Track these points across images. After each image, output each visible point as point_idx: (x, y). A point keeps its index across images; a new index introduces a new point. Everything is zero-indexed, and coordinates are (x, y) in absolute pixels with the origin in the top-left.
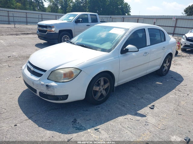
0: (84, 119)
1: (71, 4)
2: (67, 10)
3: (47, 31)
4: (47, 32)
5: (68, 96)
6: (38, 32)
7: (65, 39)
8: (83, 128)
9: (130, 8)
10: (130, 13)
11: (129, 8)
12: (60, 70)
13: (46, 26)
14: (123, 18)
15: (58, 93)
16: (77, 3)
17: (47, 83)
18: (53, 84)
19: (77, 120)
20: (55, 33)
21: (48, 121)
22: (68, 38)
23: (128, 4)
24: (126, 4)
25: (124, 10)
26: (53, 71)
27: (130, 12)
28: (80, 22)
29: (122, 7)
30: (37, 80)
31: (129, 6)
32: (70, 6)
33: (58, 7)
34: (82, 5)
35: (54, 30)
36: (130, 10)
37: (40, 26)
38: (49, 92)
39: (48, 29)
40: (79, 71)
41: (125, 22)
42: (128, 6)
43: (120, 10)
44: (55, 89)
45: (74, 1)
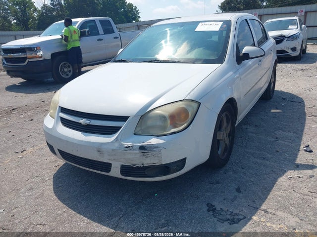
0: (224, 199)
1: (35, 14)
2: (30, 26)
3: (26, 58)
4: (27, 60)
5: (185, 161)
6: (5, 63)
7: (63, 69)
8: (241, 217)
9: (139, 12)
10: (140, 19)
11: (137, 11)
12: (157, 109)
13: (23, 50)
14: (137, 25)
15: (167, 158)
16: (46, 11)
17: (140, 142)
18: (154, 141)
19: (214, 206)
20: (45, 60)
21: (160, 223)
22: (69, 67)
23: (134, 6)
24: (131, 5)
25: (129, 15)
26: (144, 116)
27: (139, 17)
28: (87, 34)
29: (124, 10)
30: (112, 142)
31: (136, 8)
32: (33, 17)
33: (10, 22)
34: (54, 13)
35: (40, 56)
36: (139, 15)
37: (7, 51)
38: (149, 161)
39: (28, 55)
40: (195, 105)
42: (134, 8)
43: (123, 17)
44: (163, 151)
45: (40, 9)
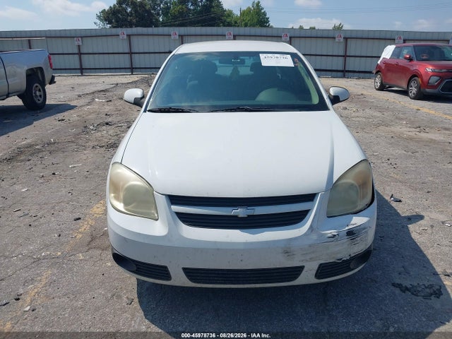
17: (344, 227)
38: (356, 249)
41: (188, 43)
